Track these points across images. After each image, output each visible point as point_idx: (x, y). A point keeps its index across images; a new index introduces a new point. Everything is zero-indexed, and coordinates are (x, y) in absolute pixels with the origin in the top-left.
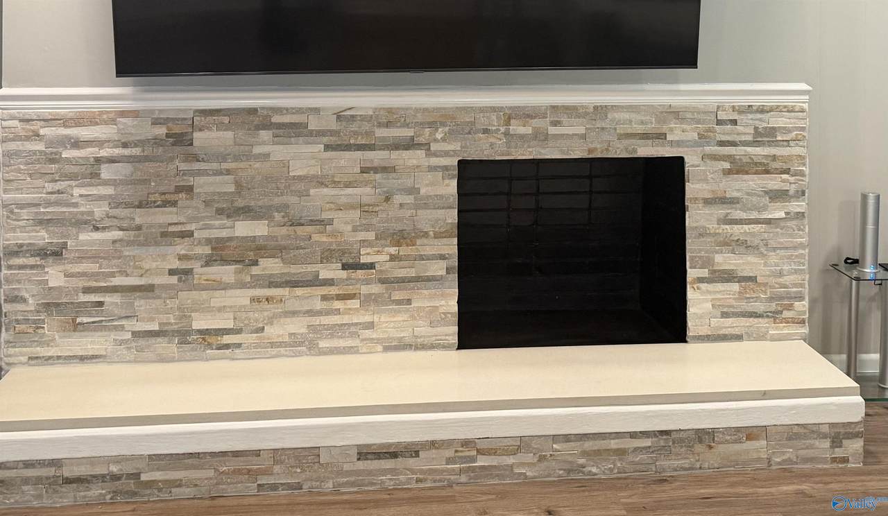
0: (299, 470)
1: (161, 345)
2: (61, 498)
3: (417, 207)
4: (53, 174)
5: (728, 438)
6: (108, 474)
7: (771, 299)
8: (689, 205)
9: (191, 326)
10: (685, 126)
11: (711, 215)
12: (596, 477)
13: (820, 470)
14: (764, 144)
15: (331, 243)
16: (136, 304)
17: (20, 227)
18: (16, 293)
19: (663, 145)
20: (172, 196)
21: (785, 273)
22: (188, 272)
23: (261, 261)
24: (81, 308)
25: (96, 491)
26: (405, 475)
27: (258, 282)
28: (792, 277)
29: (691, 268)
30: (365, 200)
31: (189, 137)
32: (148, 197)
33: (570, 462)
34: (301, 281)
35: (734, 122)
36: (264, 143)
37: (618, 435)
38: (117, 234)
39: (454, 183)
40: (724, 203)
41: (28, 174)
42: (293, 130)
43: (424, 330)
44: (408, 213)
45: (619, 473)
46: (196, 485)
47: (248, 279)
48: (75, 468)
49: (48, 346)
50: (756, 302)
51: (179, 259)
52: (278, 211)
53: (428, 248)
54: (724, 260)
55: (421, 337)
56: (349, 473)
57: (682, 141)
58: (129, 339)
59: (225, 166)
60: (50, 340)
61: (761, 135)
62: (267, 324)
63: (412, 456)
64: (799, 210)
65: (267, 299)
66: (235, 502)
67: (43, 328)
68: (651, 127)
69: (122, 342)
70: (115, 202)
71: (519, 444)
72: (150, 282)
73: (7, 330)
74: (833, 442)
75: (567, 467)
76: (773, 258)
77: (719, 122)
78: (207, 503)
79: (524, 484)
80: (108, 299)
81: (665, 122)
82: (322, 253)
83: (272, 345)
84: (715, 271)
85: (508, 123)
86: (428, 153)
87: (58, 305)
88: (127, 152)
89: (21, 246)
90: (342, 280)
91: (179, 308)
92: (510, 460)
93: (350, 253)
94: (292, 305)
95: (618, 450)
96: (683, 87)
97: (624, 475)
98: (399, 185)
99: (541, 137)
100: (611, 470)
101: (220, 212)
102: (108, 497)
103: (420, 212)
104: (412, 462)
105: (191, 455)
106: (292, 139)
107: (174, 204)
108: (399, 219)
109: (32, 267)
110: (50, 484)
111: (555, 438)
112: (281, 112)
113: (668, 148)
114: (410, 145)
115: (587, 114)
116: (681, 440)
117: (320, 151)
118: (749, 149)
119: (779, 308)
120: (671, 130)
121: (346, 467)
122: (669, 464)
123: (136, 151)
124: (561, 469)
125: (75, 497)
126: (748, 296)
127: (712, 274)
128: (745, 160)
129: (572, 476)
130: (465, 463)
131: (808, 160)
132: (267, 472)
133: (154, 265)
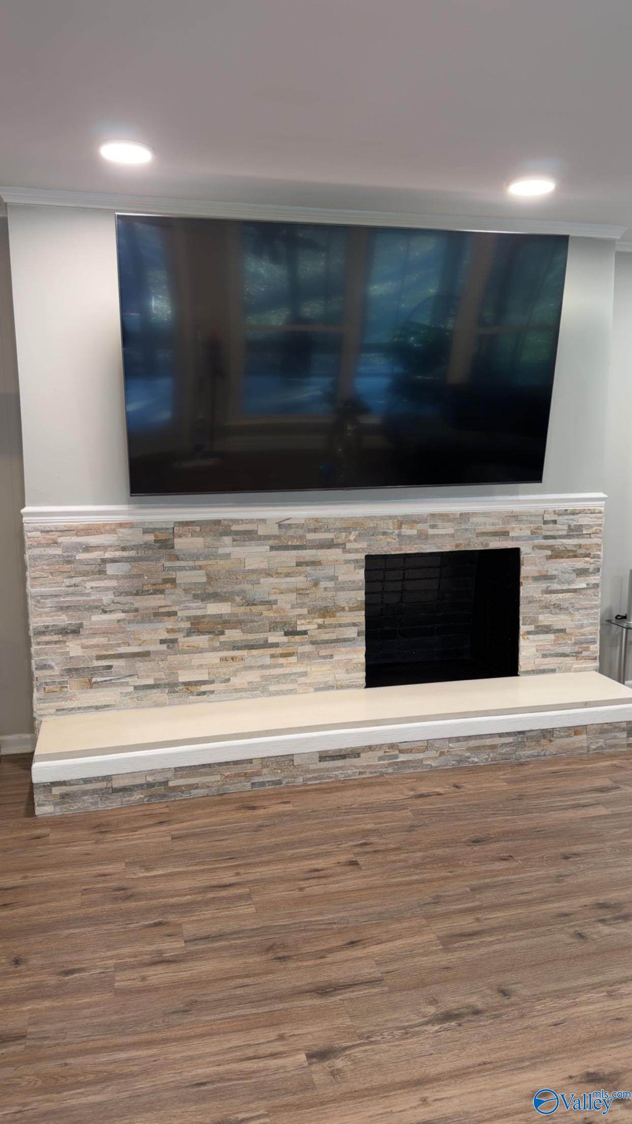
0: (279, 771)
1: (155, 694)
2: (111, 803)
3: (337, 590)
4: (69, 572)
5: (562, 734)
6: (145, 784)
7: (575, 644)
8: (523, 581)
9: (178, 680)
10: (522, 526)
11: (537, 588)
12: (477, 764)
13: (621, 752)
14: (574, 537)
15: (276, 618)
16: (136, 666)
17: (46, 613)
18: (45, 662)
19: (506, 540)
20: (161, 586)
21: (585, 626)
22: (174, 641)
23: (227, 631)
24: (95, 671)
25: (137, 796)
26: (352, 770)
27: (224, 646)
28: (589, 628)
29: (523, 625)
30: (300, 586)
31: (171, 543)
32: (143, 587)
33: (460, 755)
34: (256, 645)
35: (555, 522)
36: (226, 545)
37: (491, 736)
38: (121, 615)
39: (362, 572)
40: (546, 579)
41: (50, 573)
42: (248, 536)
43: (342, 676)
44: (330, 594)
45: (492, 761)
46: (208, 787)
47: (218, 644)
48: (121, 781)
49: (71, 700)
50: (564, 646)
51: (168, 632)
52: (238, 596)
53: (344, 618)
54: (545, 619)
55: (340, 681)
56: (314, 771)
57: (520, 537)
58: (132, 692)
59: (198, 563)
60: (72, 696)
61: (573, 530)
62: (232, 676)
63: (355, 757)
64: (595, 582)
65: (232, 659)
66: (237, 796)
67: (67, 687)
68: (499, 527)
69: (127, 694)
70: (119, 592)
71: (426, 744)
72: (146, 649)
73: (38, 690)
74: (628, 734)
75: (457, 758)
76: (577, 616)
77: (545, 522)
78: (217, 798)
79: (430, 771)
80: (115, 663)
81: (508, 523)
82: (270, 625)
83: (236, 690)
84: (538, 626)
85: (400, 527)
86: (344, 550)
87: (77, 670)
88: (125, 554)
89: (47, 627)
90: (284, 643)
91: (168, 668)
92: (420, 756)
93: (290, 624)
94: (249, 662)
95: (491, 746)
96: (521, 497)
97: (495, 762)
98: (323, 574)
99: (423, 537)
100: (487, 759)
101: (196, 597)
102: (146, 799)
103: (339, 593)
104: (355, 761)
105: (204, 766)
106: (247, 542)
107: (162, 592)
108: (324, 599)
109: (56, 642)
110: (103, 794)
111: (450, 740)
112: (238, 522)
113: (510, 542)
114: (330, 545)
115: (455, 519)
116: (532, 737)
117: (267, 551)
118: (565, 541)
119: (580, 650)
120: (513, 529)
121: (312, 767)
122: (525, 753)
123: (132, 553)
124: (453, 761)
125: (122, 802)
126: (560, 642)
127: (536, 628)
128: (562, 548)
129: (462, 765)
130: (391, 759)
131: (602, 547)
132: (258, 774)
133: (149, 637)
